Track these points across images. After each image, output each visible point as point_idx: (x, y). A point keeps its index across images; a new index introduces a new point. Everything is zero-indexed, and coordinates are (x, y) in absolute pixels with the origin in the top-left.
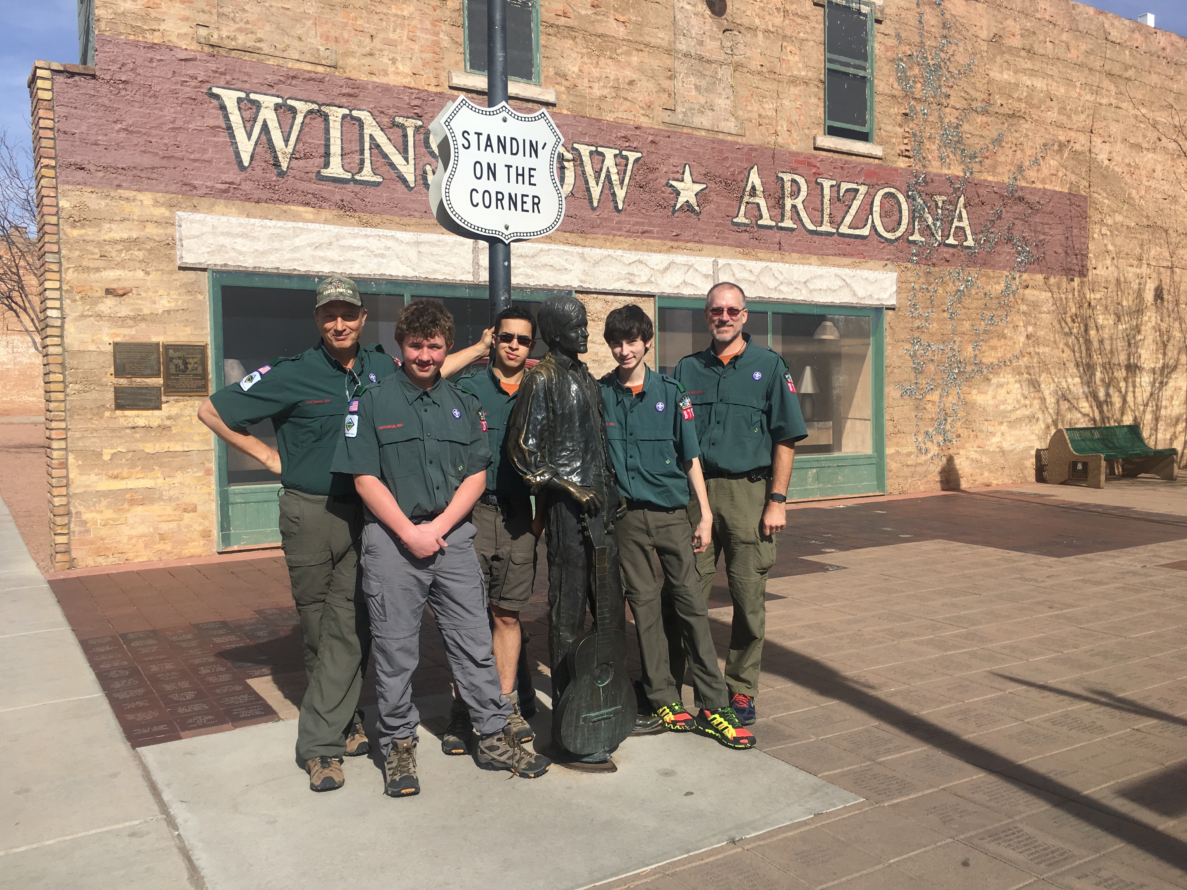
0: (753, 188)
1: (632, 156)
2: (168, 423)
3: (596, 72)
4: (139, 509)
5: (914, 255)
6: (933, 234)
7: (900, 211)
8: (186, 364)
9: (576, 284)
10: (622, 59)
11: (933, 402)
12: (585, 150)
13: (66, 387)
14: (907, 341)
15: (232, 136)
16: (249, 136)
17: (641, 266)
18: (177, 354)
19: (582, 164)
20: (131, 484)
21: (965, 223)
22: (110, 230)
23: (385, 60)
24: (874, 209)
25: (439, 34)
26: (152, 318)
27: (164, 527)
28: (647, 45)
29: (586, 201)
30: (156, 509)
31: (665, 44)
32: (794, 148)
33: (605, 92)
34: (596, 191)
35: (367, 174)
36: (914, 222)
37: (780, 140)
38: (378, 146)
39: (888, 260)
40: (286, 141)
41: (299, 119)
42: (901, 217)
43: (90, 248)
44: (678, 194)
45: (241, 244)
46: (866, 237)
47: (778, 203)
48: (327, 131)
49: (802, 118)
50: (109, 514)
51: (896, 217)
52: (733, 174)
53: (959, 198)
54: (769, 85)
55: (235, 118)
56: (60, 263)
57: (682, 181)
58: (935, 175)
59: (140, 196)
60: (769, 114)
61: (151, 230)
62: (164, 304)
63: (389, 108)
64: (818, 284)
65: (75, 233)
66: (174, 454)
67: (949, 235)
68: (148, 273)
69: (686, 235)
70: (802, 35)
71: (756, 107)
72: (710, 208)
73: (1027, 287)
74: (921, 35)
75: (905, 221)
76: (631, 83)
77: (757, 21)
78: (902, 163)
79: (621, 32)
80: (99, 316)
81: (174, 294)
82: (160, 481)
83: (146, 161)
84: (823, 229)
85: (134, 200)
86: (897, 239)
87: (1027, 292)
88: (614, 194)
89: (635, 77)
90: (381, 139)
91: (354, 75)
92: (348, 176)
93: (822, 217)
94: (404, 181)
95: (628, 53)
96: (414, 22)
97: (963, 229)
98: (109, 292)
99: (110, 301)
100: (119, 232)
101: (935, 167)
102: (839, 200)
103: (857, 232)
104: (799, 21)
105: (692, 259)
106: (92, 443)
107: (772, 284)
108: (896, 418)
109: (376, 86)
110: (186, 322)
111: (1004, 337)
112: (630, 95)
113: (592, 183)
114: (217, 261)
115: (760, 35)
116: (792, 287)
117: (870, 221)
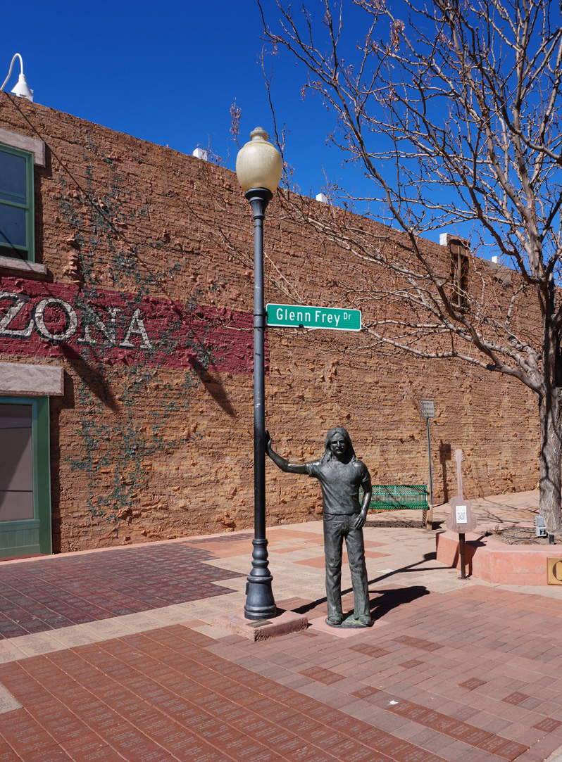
5: (84, 353)
6: (105, 338)
7: (68, 318)
11: (109, 473)
14: (78, 423)
21: (141, 331)
24: (37, 315)
36: (84, 327)
39: (55, 357)
42: (68, 323)
46: (27, 337)
51: (62, 322)
53: (134, 310)
58: (106, 291)
67: (123, 340)
74: (89, 183)
75: (73, 326)
78: (69, 280)
86: (64, 341)
97: (139, 335)
101: (108, 285)
103: (16, 333)
108: (65, 488)
111: (187, 420)
117: (31, 325)
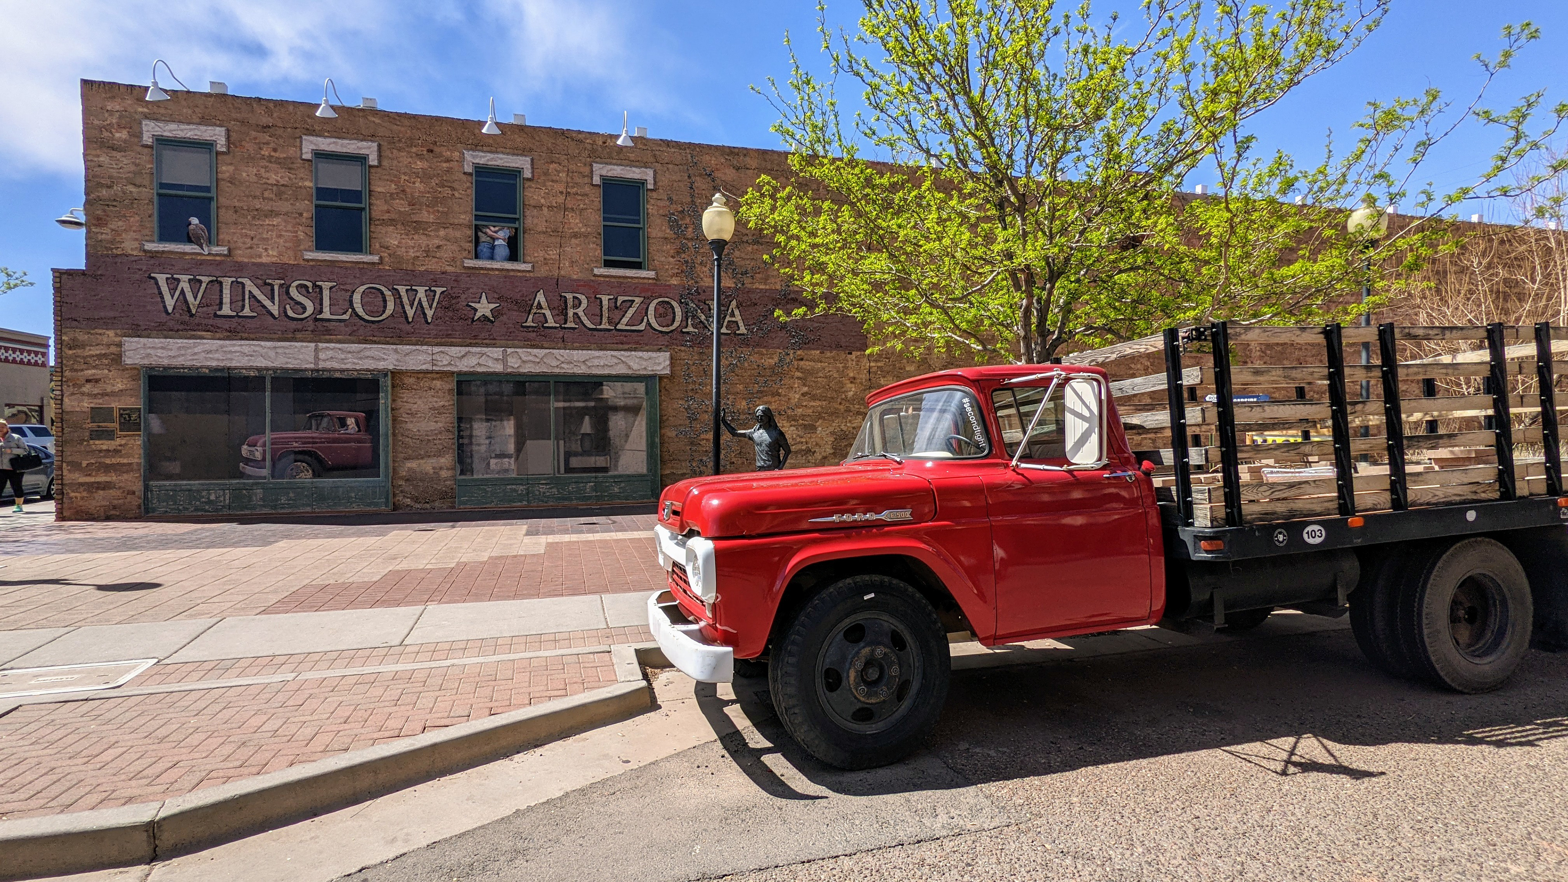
0: (539, 303)
1: (439, 290)
2: (119, 448)
3: (411, 243)
4: (101, 492)
5: (686, 341)
6: (706, 327)
7: (674, 313)
8: (130, 417)
9: (391, 367)
10: (432, 234)
11: (707, 440)
12: (402, 289)
13: (63, 429)
14: (682, 399)
15: (162, 297)
16: (172, 297)
17: (442, 355)
18: (127, 412)
19: (400, 297)
20: (98, 479)
21: (738, 318)
22: (90, 350)
23: (261, 250)
24: (649, 312)
25: (297, 232)
26: (113, 394)
27: (116, 502)
28: (451, 224)
29: (404, 319)
30: (112, 492)
31: (466, 222)
32: (575, 277)
33: (418, 254)
34: (410, 313)
35: (247, 311)
36: (687, 319)
37: (562, 273)
38: (254, 297)
39: (662, 345)
40: (195, 298)
41: (204, 285)
42: (674, 317)
43: (78, 359)
44: (476, 310)
45: (160, 353)
46: (642, 331)
47: (561, 311)
48: (221, 291)
49: (582, 258)
50: (85, 494)
51: (671, 317)
52: (522, 296)
53: (731, 301)
54: (553, 239)
55: (165, 289)
56: (62, 368)
57: (479, 302)
58: (707, 287)
59: (107, 332)
60: (553, 257)
61: (113, 349)
62: (120, 386)
63: (262, 275)
64: (596, 362)
65: (71, 352)
66: (124, 465)
68: (110, 371)
69: (482, 335)
70: (582, 206)
71: (542, 254)
72: (504, 318)
73: (802, 359)
74: (692, 196)
75: (679, 318)
76: (438, 247)
77: (543, 201)
78: (674, 281)
79: (432, 218)
80: (83, 394)
81: (125, 381)
82: (114, 478)
83: (111, 314)
84: (602, 327)
85: (104, 334)
86: (672, 331)
87: (802, 363)
88: (425, 314)
89: (441, 243)
90: (256, 292)
91: (240, 259)
92: (235, 314)
93: (601, 319)
94: (272, 315)
95: (437, 230)
96: (280, 228)
97: (736, 322)
98: (88, 381)
99: (88, 386)
100: (95, 351)
101: (707, 282)
102: (616, 308)
103: (634, 328)
104: (580, 198)
105: (485, 350)
106: (76, 458)
107: (555, 363)
108: (671, 450)
109: (254, 264)
110: (132, 396)
111: (779, 395)
112: (438, 254)
113: (407, 308)
114: (146, 362)
115: (545, 210)
116: (572, 365)
117: (645, 320)
